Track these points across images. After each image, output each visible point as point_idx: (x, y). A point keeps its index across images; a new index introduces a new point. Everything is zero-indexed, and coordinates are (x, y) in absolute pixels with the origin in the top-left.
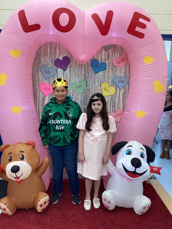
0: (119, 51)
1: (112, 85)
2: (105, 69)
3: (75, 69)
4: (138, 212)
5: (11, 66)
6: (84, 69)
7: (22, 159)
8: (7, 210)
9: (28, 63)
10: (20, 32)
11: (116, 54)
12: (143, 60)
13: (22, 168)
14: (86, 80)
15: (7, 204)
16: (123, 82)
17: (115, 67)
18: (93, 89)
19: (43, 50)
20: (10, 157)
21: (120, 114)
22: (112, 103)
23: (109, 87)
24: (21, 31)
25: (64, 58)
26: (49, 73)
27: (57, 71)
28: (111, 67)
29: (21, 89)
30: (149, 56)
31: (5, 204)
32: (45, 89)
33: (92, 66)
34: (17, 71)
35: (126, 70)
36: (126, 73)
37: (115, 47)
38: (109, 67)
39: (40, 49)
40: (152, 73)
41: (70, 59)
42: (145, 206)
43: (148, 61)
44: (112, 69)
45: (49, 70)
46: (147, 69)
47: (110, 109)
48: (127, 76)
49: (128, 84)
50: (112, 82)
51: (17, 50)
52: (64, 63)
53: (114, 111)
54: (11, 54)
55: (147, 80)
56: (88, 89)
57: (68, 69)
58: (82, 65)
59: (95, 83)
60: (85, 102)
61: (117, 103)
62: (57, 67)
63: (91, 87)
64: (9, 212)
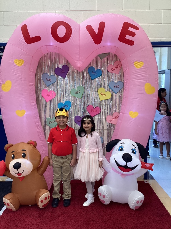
0: (113, 59)
1: (108, 90)
2: (101, 75)
3: (73, 76)
4: (132, 206)
5: (15, 74)
6: (81, 76)
8: (11, 205)
9: (31, 71)
10: (23, 44)
11: (110, 61)
12: (134, 65)
13: (24, 165)
14: (85, 86)
15: (11, 199)
16: (118, 87)
17: (111, 74)
18: (91, 95)
19: (44, 61)
20: (13, 155)
21: (117, 117)
22: (108, 108)
23: (106, 92)
24: (24, 42)
25: (63, 67)
26: (50, 80)
27: (57, 79)
29: (25, 94)
30: (140, 61)
31: (9, 200)
32: (47, 95)
33: (89, 73)
34: (21, 78)
35: (120, 75)
36: (120, 78)
37: (110, 55)
38: (105, 73)
39: (41, 59)
40: (142, 77)
41: (68, 67)
42: (138, 200)
43: (139, 65)
44: (108, 76)
45: (50, 78)
46: (138, 73)
47: (107, 113)
48: (121, 81)
49: (123, 88)
50: (108, 87)
51: (20, 60)
52: (63, 71)
53: (111, 114)
54: (16, 63)
55: (138, 83)
56: (86, 94)
57: (67, 76)
58: (80, 72)
59: (92, 88)
60: (84, 106)
61: (114, 107)
62: (58, 75)
63: (88, 93)
64: (12, 207)
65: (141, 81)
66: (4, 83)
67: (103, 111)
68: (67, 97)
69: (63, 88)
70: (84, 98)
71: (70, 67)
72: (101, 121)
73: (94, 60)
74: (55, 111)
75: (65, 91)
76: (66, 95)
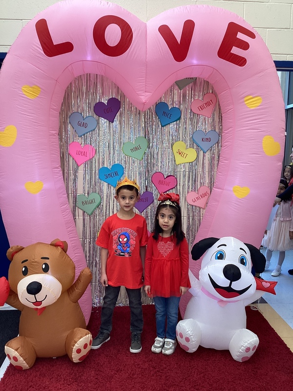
0: (202, 89)
1: (192, 146)
2: (179, 119)
3: (128, 118)
4: (237, 356)
5: (23, 114)
6: (143, 119)
7: (46, 270)
8: (21, 359)
9: (53, 109)
10: (40, 56)
11: (197, 94)
12: (244, 101)
13: (46, 286)
14: (149, 138)
16: (208, 140)
17: (196, 116)
18: (160, 153)
20: (25, 267)
21: (205, 195)
22: (191, 178)
23: (187, 149)
24: (40, 53)
25: (110, 101)
26: (85, 125)
27: (98, 123)
28: (189, 116)
29: (42, 152)
30: (255, 95)
31: (16, 350)
32: (80, 153)
33: (157, 114)
34: (35, 121)
35: (213, 120)
36: (213, 125)
37: (196, 82)
38: (186, 115)
39: (69, 87)
40: (260, 124)
41: (120, 102)
42: (248, 346)
43: (253, 103)
44: (191, 119)
45: (85, 122)
46: (251, 117)
47: (189, 187)
48: (215, 131)
49: (218, 143)
50: (190, 141)
51: (34, 86)
52: (110, 110)
53: (195, 189)
54: (24, 93)
55: (252, 136)
56: (151, 153)
57: (117, 119)
58: (141, 112)
59: (162, 142)
60: (147, 174)
61: (200, 176)
62: (99, 117)
63: (155, 149)
64: (23, 363)
65: (256, 132)
66: (3, 130)
67: (182, 184)
68: (116, 158)
69: (109, 141)
70: (147, 159)
71: (122, 102)
74: (93, 183)
75: (112, 146)
76: (114, 153)
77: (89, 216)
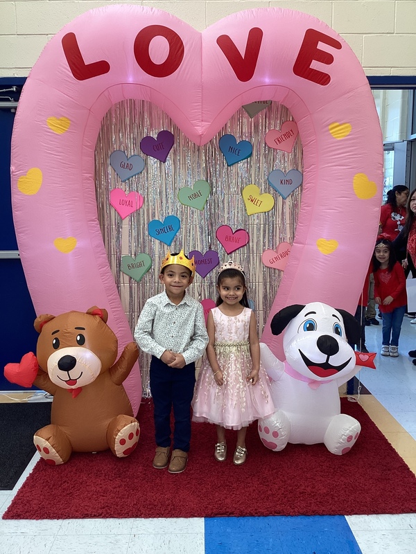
0: (279, 116)
1: (267, 191)
2: (251, 155)
3: (184, 156)
4: (337, 448)
5: (49, 153)
6: (204, 157)
7: (81, 342)
8: (53, 451)
9: (86, 146)
10: (69, 80)
11: (272, 122)
12: (329, 130)
13: (82, 361)
14: (211, 181)
15: (51, 439)
16: (289, 182)
17: (272, 151)
18: (226, 201)
19: (116, 120)
20: (56, 339)
21: (286, 254)
22: (267, 232)
23: (261, 194)
24: (68, 76)
25: (160, 134)
26: (129, 167)
27: (146, 164)
28: (262, 151)
29: (73, 200)
30: (342, 122)
32: (123, 203)
33: (221, 150)
34: (64, 162)
35: (295, 155)
36: (295, 162)
37: (271, 107)
38: (259, 150)
39: (108, 115)
41: (173, 136)
42: (350, 434)
43: (340, 132)
44: (265, 156)
45: (129, 162)
46: (338, 149)
47: (264, 243)
48: (297, 170)
49: (301, 185)
50: (265, 184)
51: (61, 118)
52: (160, 146)
53: (273, 246)
54: (50, 127)
55: (340, 174)
56: (214, 201)
57: (171, 158)
58: (200, 148)
59: (229, 186)
60: (210, 228)
61: (280, 229)
62: (147, 155)
63: (220, 196)
64: (55, 456)
65: (344, 169)
66: (25, 174)
67: (255, 241)
68: (170, 208)
69: (161, 187)
70: (210, 209)
71: (176, 135)
72: (249, 262)
73: (233, 118)
74: (141, 240)
75: (164, 193)
76: (167, 202)
77: (138, 283)
